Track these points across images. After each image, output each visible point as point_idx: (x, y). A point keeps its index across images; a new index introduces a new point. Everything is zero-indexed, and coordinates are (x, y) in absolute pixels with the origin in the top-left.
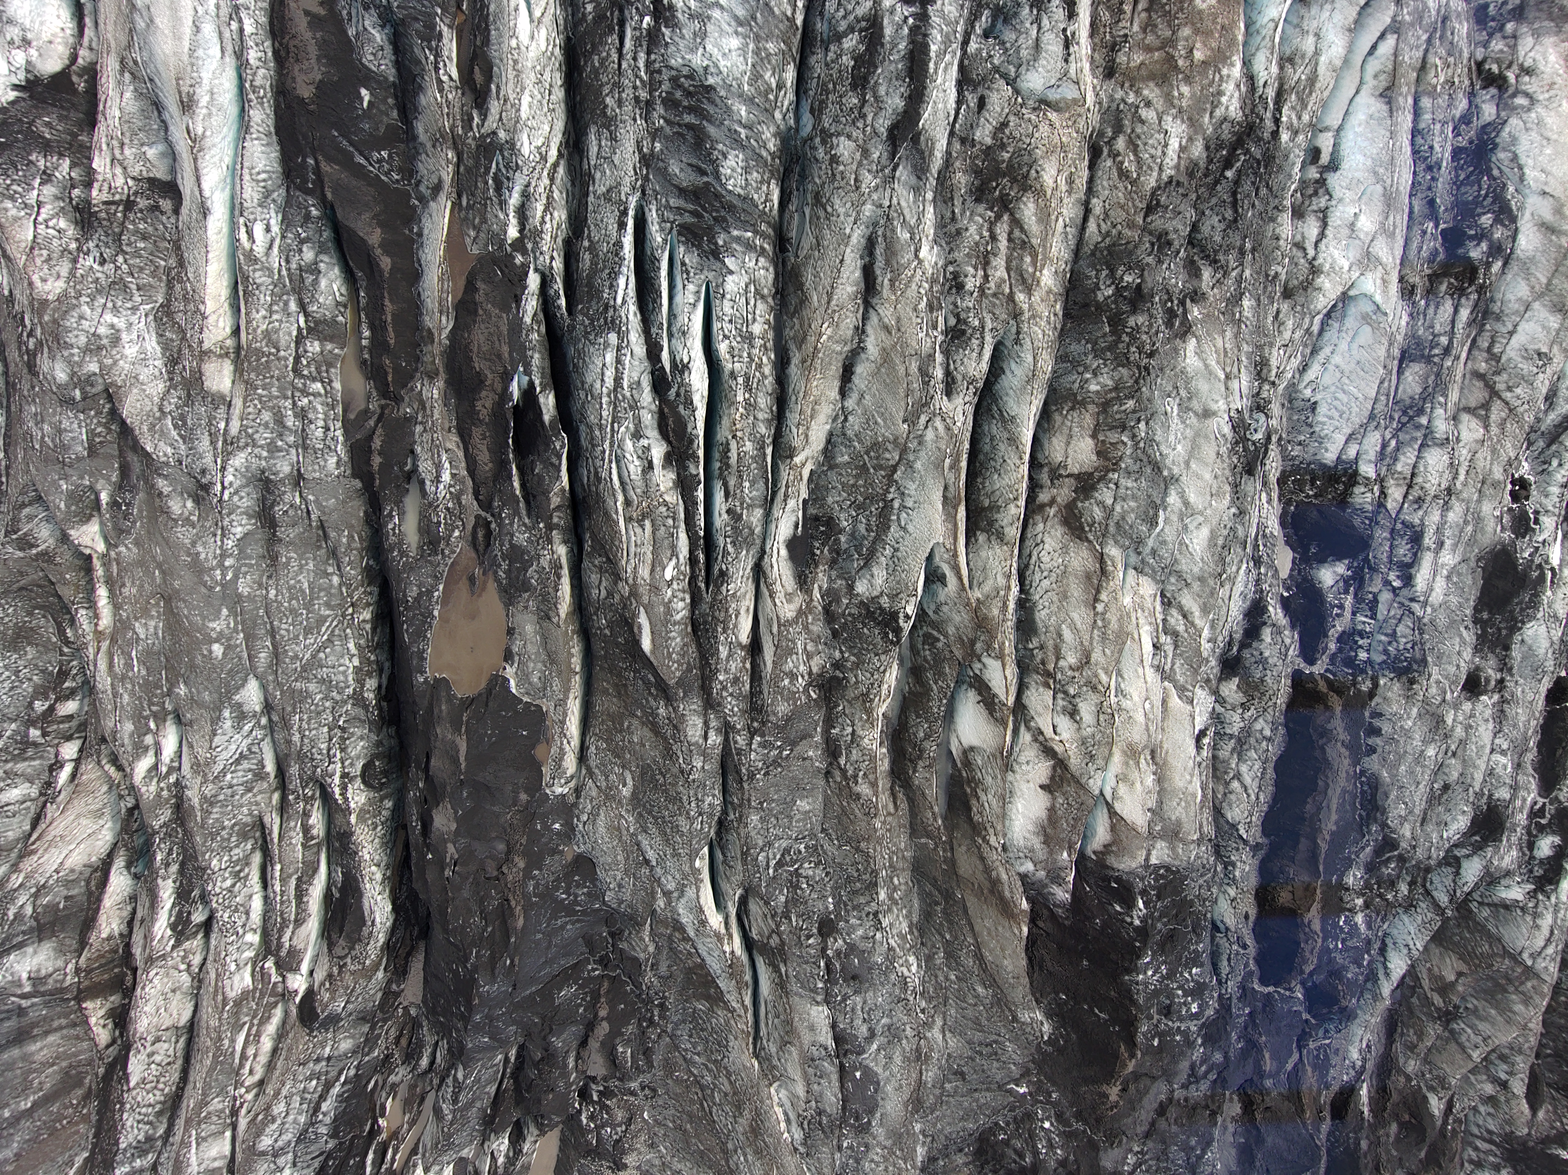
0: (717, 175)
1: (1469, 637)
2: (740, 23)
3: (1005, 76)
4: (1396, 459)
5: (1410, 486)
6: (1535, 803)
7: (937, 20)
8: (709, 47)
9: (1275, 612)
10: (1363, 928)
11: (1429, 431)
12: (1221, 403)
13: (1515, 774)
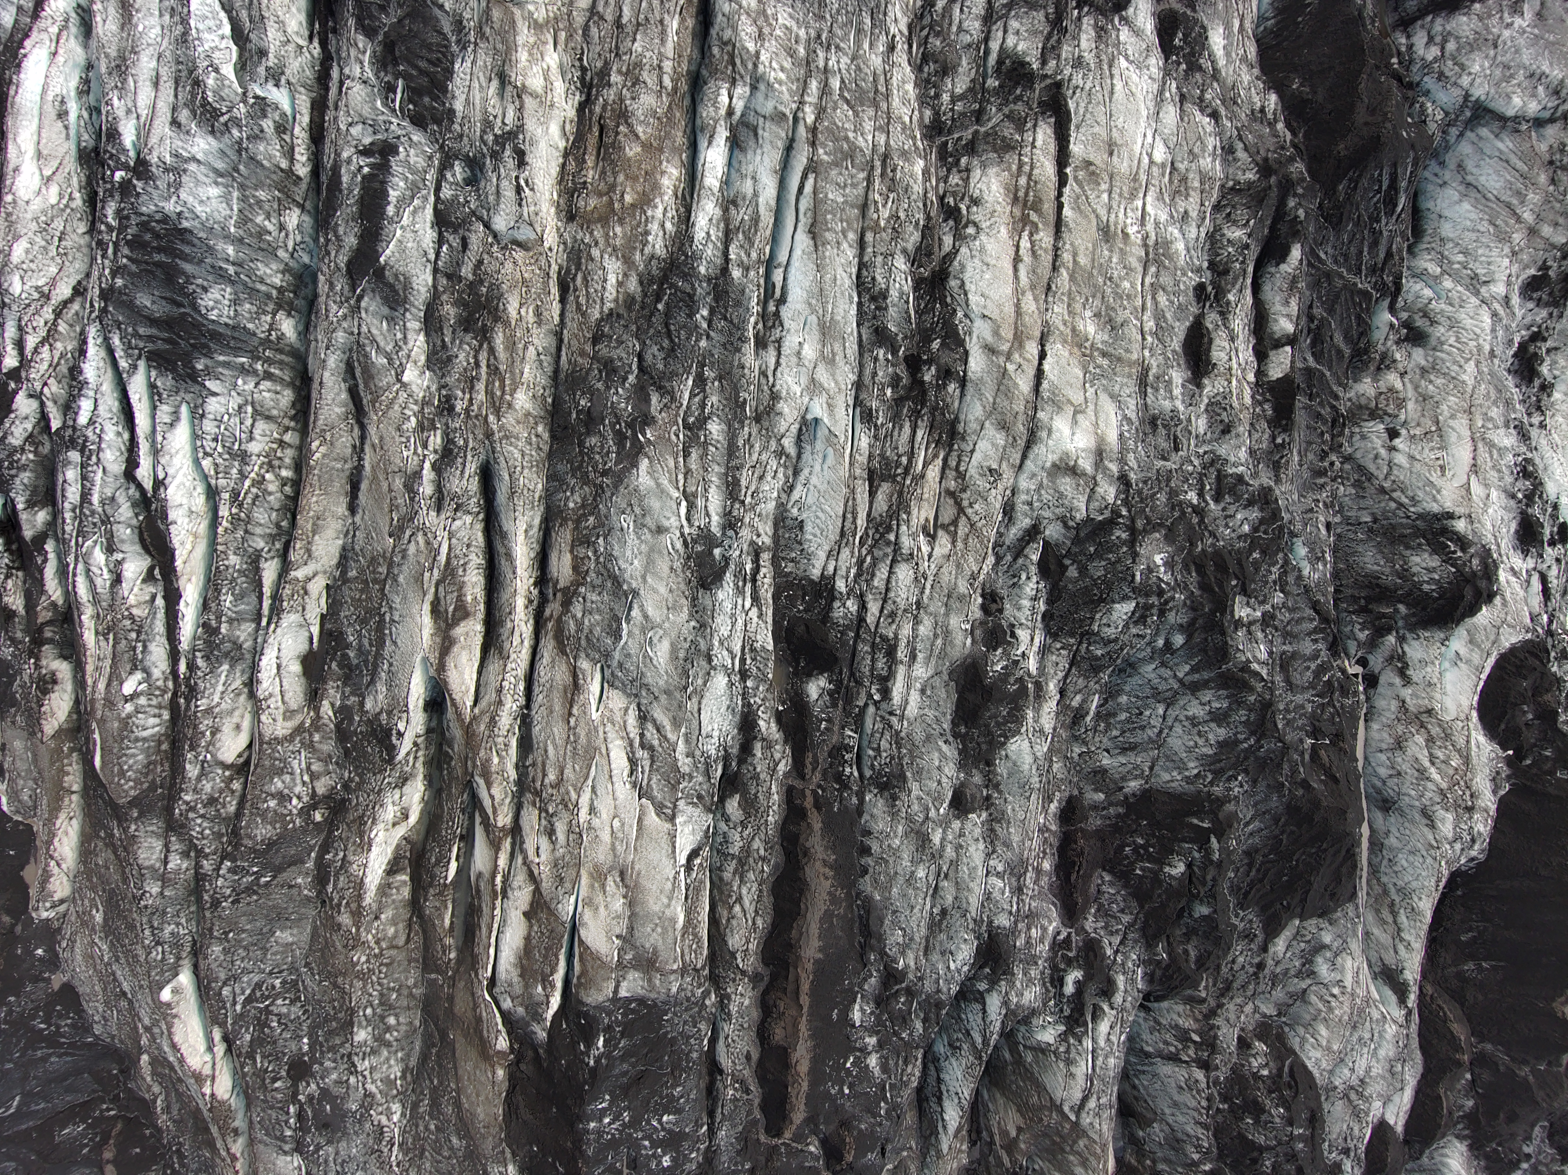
0: (195, 307)
1: (951, 752)
2: (221, 175)
3: (480, 219)
4: (873, 576)
5: (885, 601)
6: (1058, 933)
7: (400, 170)
8: (183, 195)
9: (766, 725)
10: (877, 1071)
11: (897, 545)
12: (673, 520)
13: (1015, 899)
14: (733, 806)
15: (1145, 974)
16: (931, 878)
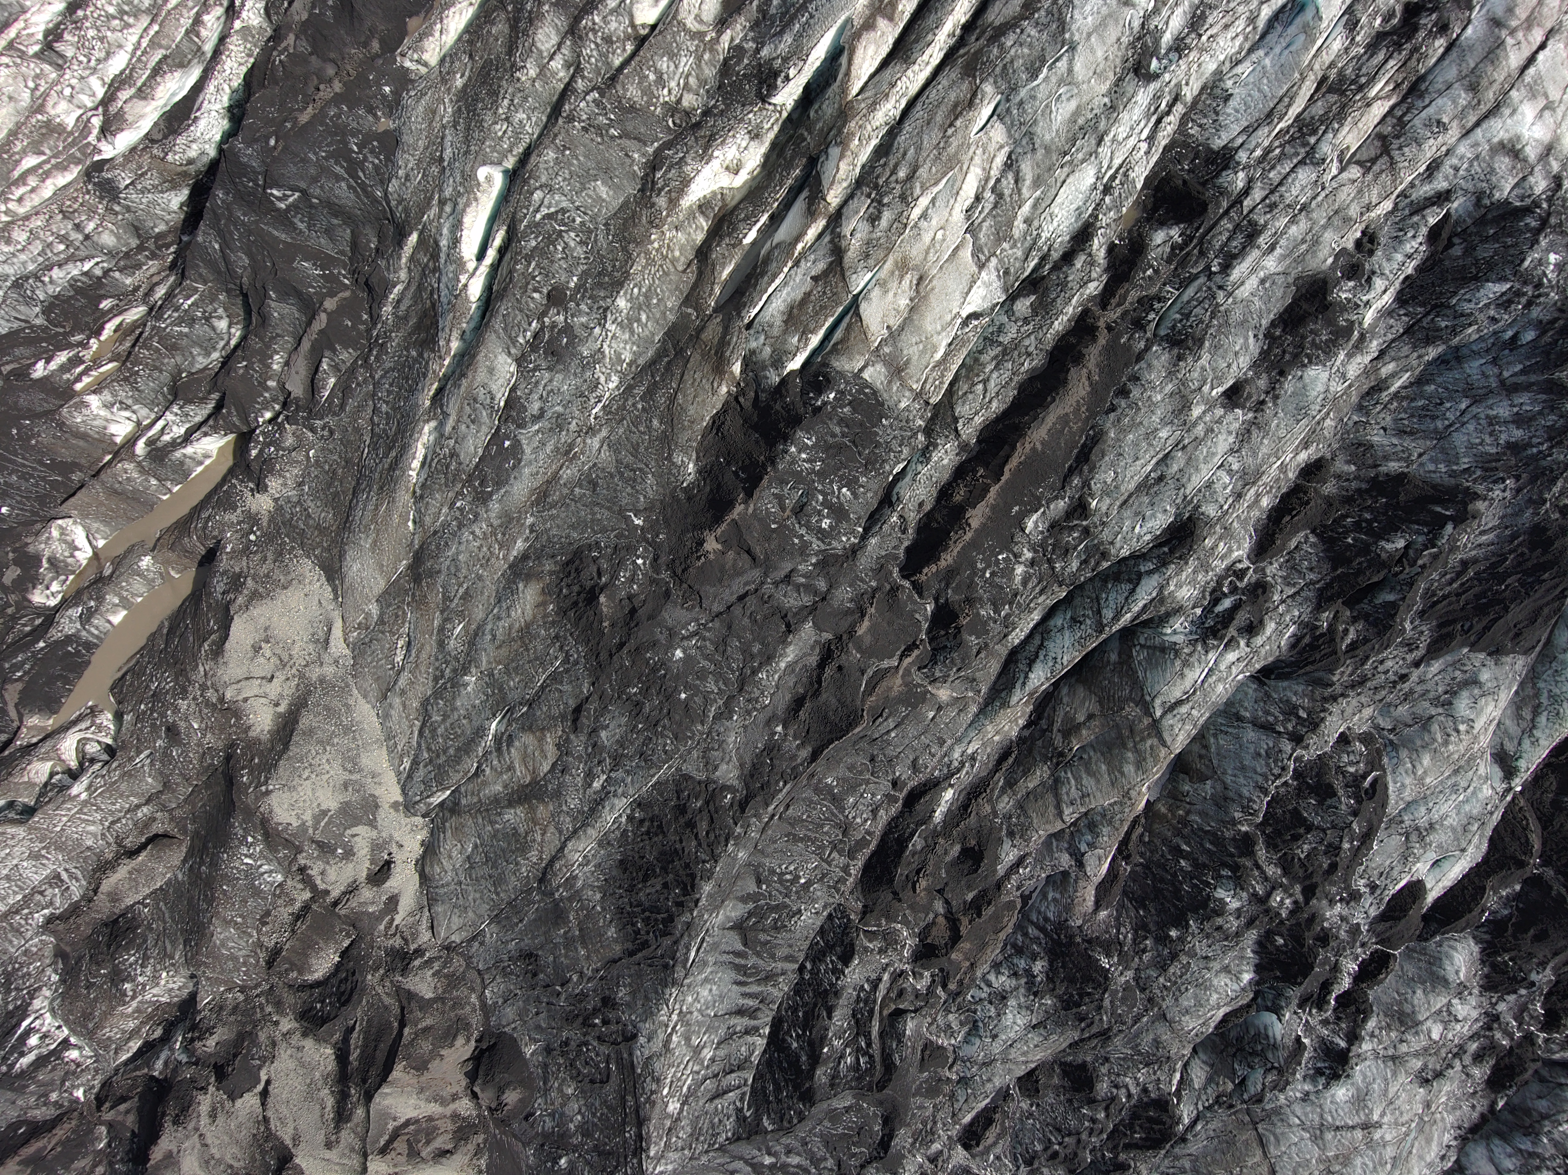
1: (1254, 347)
4: (1273, 167)
5: (1272, 192)
6: (1240, 561)
9: (1098, 246)
10: (1017, 580)
11: (1312, 150)
13: (1230, 500)
14: (1023, 306)
15: (1294, 635)
16: (1170, 442)
